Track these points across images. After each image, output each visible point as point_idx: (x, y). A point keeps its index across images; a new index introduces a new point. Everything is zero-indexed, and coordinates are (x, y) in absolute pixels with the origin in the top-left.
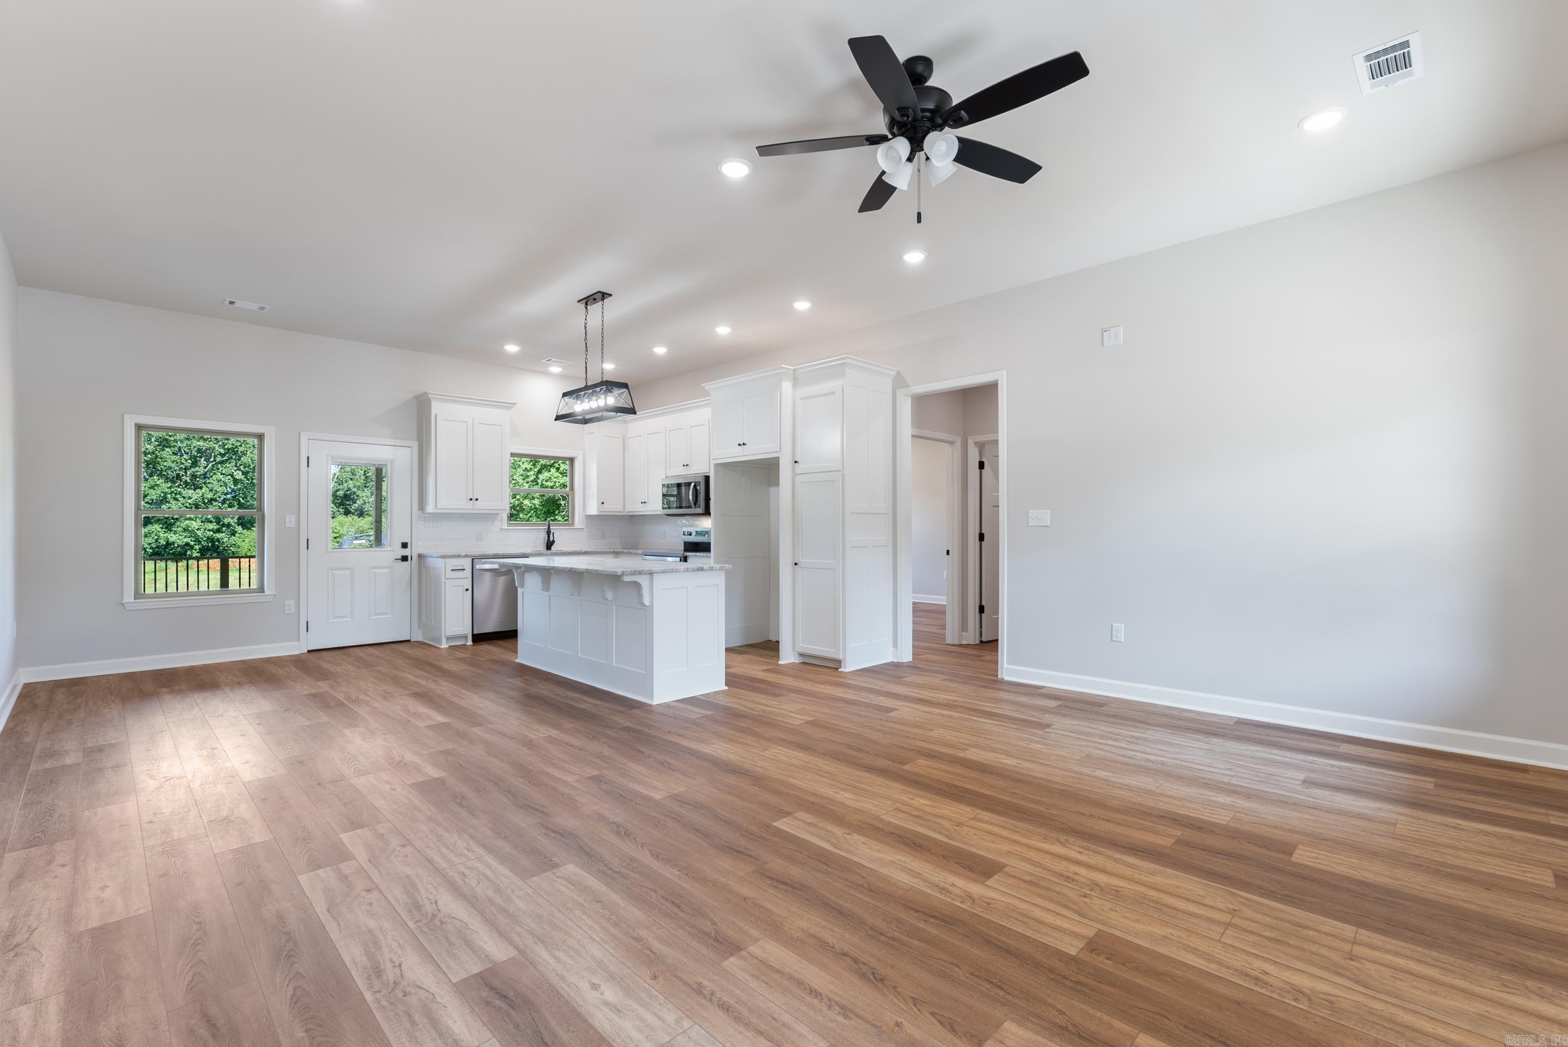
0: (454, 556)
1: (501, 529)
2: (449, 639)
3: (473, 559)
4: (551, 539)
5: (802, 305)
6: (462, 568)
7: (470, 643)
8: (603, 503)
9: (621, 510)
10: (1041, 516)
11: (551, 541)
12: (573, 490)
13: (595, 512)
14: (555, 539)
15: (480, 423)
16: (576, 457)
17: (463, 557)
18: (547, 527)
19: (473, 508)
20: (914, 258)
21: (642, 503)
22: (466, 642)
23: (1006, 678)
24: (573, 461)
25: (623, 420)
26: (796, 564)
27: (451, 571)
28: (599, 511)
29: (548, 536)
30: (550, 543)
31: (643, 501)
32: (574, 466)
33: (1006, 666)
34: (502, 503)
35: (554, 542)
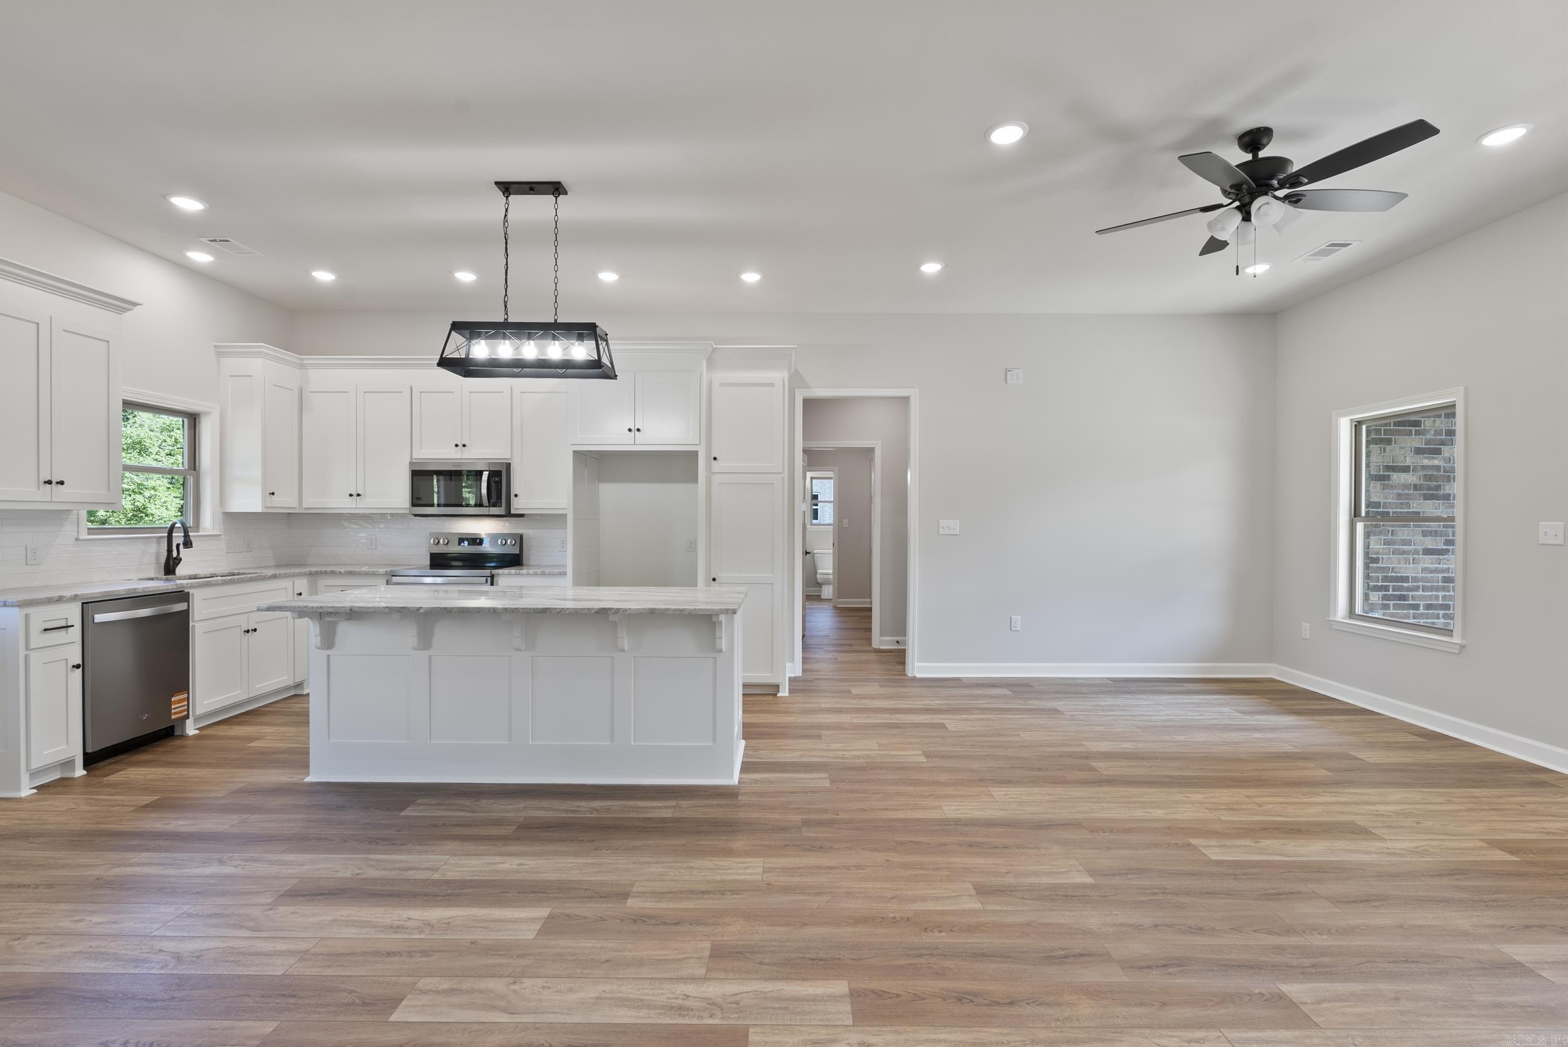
0: (50, 601)
1: (77, 539)
2: (34, 775)
3: (83, 603)
4: (175, 554)
5: (751, 277)
6: (63, 623)
7: (80, 772)
8: (273, 494)
9: (296, 505)
10: (951, 525)
11: (175, 558)
12: (195, 470)
13: (257, 508)
14: (181, 556)
15: (64, 331)
16: (207, 413)
17: (66, 600)
18: (166, 535)
19: (53, 500)
20: (931, 268)
21: (351, 495)
22: (73, 770)
23: (918, 676)
24: (195, 419)
25: (299, 361)
26: (714, 580)
27: (41, 632)
28: (266, 507)
29: (170, 551)
30: (174, 562)
31: (354, 493)
32: (199, 423)
33: (916, 664)
34: (109, 491)
35: (181, 560)
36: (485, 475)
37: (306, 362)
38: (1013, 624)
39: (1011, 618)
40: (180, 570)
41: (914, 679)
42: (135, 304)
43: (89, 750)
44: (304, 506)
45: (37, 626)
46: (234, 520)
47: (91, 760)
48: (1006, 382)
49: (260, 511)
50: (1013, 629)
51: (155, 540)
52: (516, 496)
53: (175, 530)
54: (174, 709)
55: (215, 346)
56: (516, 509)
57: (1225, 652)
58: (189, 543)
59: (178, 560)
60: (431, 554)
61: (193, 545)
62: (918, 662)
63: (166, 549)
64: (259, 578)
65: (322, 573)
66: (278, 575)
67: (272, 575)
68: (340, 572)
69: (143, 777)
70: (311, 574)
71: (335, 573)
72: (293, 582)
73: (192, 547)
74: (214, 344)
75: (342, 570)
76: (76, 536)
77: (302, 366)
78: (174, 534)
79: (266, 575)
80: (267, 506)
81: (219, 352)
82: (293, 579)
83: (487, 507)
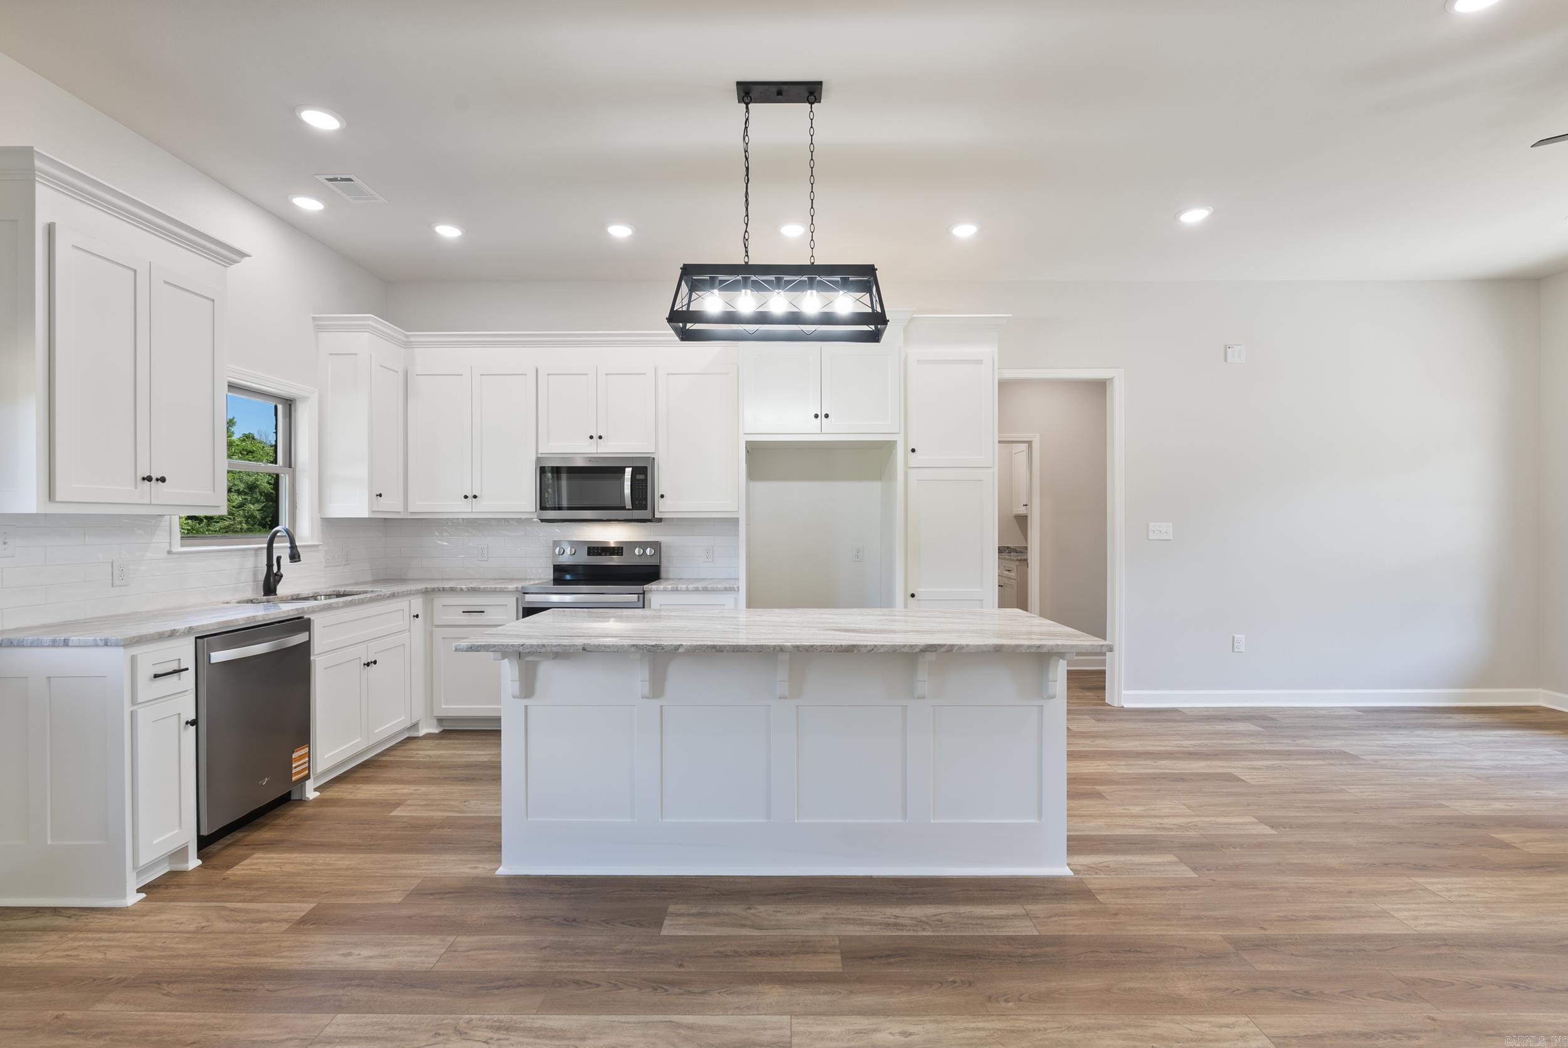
0: (162, 637)
1: (169, 552)
2: (140, 871)
3: (196, 638)
4: (275, 569)
5: (965, 231)
6: (175, 666)
7: (194, 862)
8: (380, 495)
9: (400, 508)
10: (1163, 529)
11: (276, 574)
12: (290, 466)
13: (364, 513)
14: (282, 571)
15: (166, 282)
16: (306, 399)
17: (180, 635)
18: (266, 545)
19: (152, 503)
20: (1194, 216)
21: (466, 497)
22: (186, 860)
23: (1126, 706)
24: (290, 405)
25: (404, 339)
26: (913, 596)
27: (151, 680)
28: (372, 511)
29: (270, 566)
30: (274, 579)
31: (469, 494)
32: (295, 411)
33: (1124, 692)
34: (214, 491)
35: (282, 576)
36: (628, 471)
37: (412, 339)
38: (1236, 644)
39: (1233, 637)
40: (282, 589)
41: (1122, 710)
42: (243, 255)
43: (204, 833)
44: (410, 510)
45: (145, 670)
46: (333, 526)
47: (204, 843)
48: (1226, 360)
49: (367, 517)
50: (1236, 650)
51: (253, 552)
52: (662, 496)
53: (276, 539)
54: (295, 768)
55: (313, 317)
56: (660, 512)
57: (1482, 678)
58: (296, 556)
59: (279, 577)
60: (554, 565)
61: (301, 559)
62: (1124, 690)
63: (266, 563)
64: (379, 597)
65: (439, 590)
66: (396, 594)
67: (390, 594)
68: (462, 590)
69: (279, 869)
70: (426, 592)
71: (455, 591)
72: (410, 601)
73: (300, 561)
74: (312, 315)
75: (464, 587)
76: (168, 549)
77: (407, 345)
78: (274, 545)
79: (385, 595)
80: (374, 510)
81: (317, 325)
82: (410, 598)
83: (629, 509)
